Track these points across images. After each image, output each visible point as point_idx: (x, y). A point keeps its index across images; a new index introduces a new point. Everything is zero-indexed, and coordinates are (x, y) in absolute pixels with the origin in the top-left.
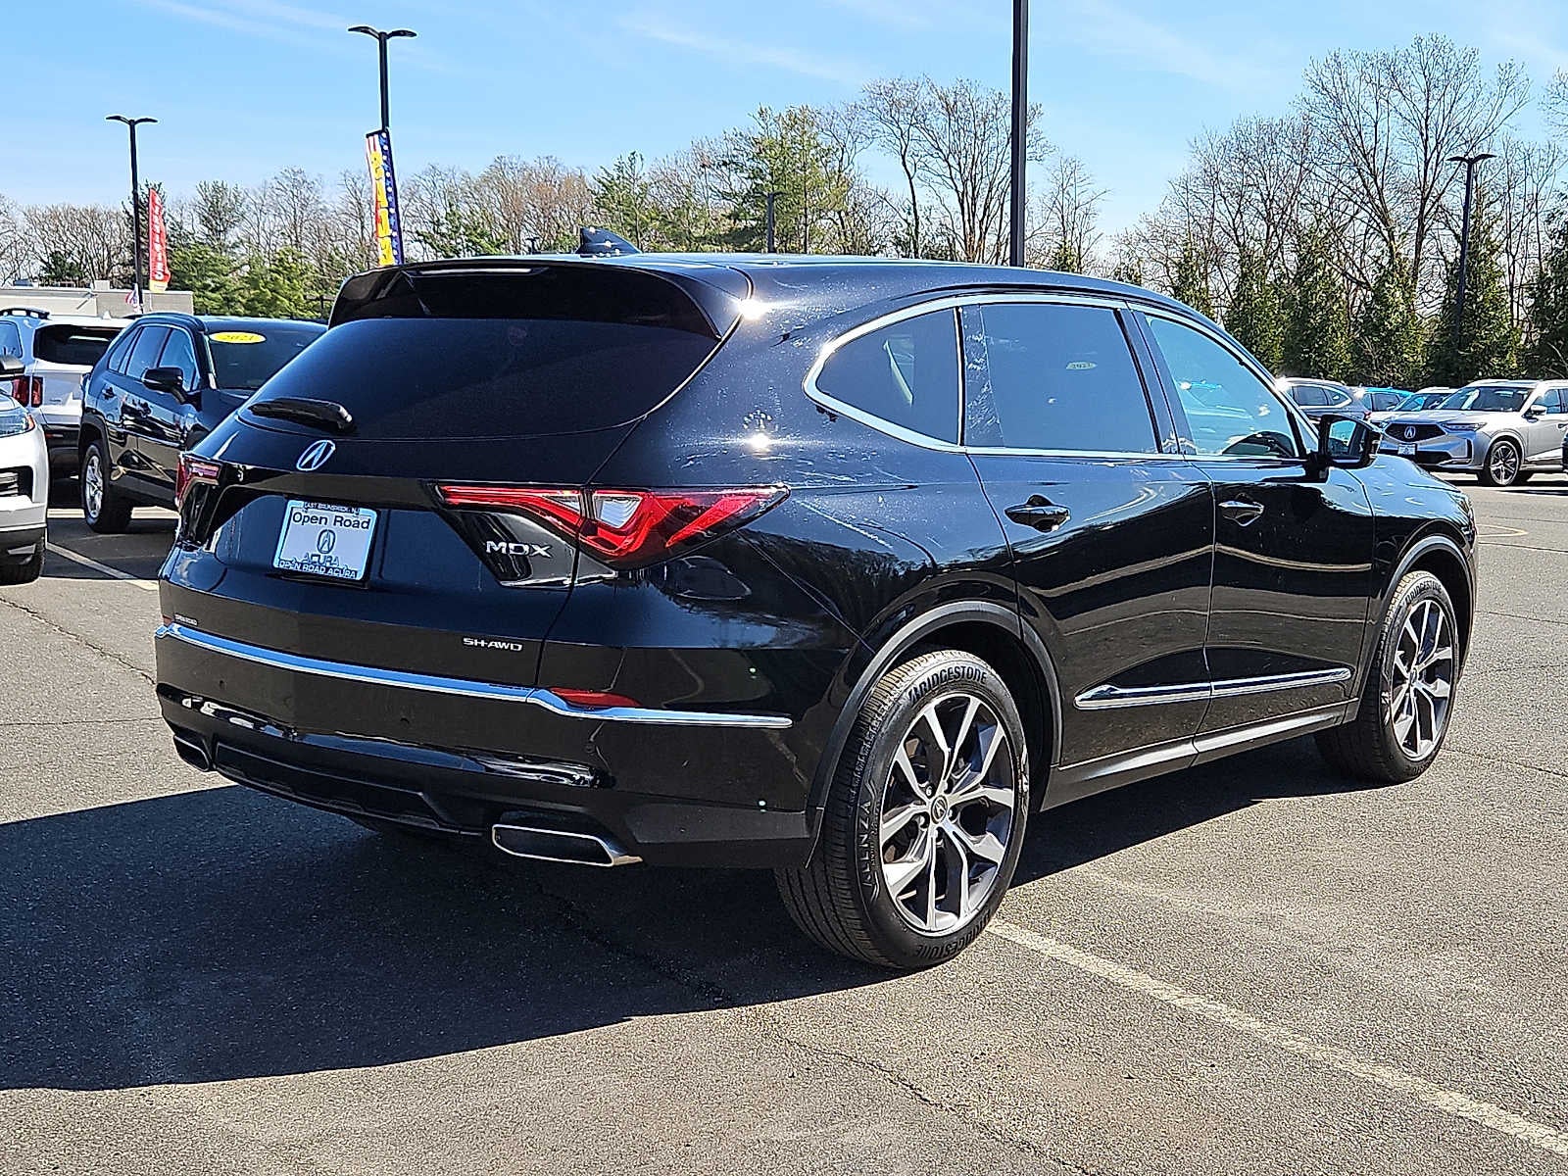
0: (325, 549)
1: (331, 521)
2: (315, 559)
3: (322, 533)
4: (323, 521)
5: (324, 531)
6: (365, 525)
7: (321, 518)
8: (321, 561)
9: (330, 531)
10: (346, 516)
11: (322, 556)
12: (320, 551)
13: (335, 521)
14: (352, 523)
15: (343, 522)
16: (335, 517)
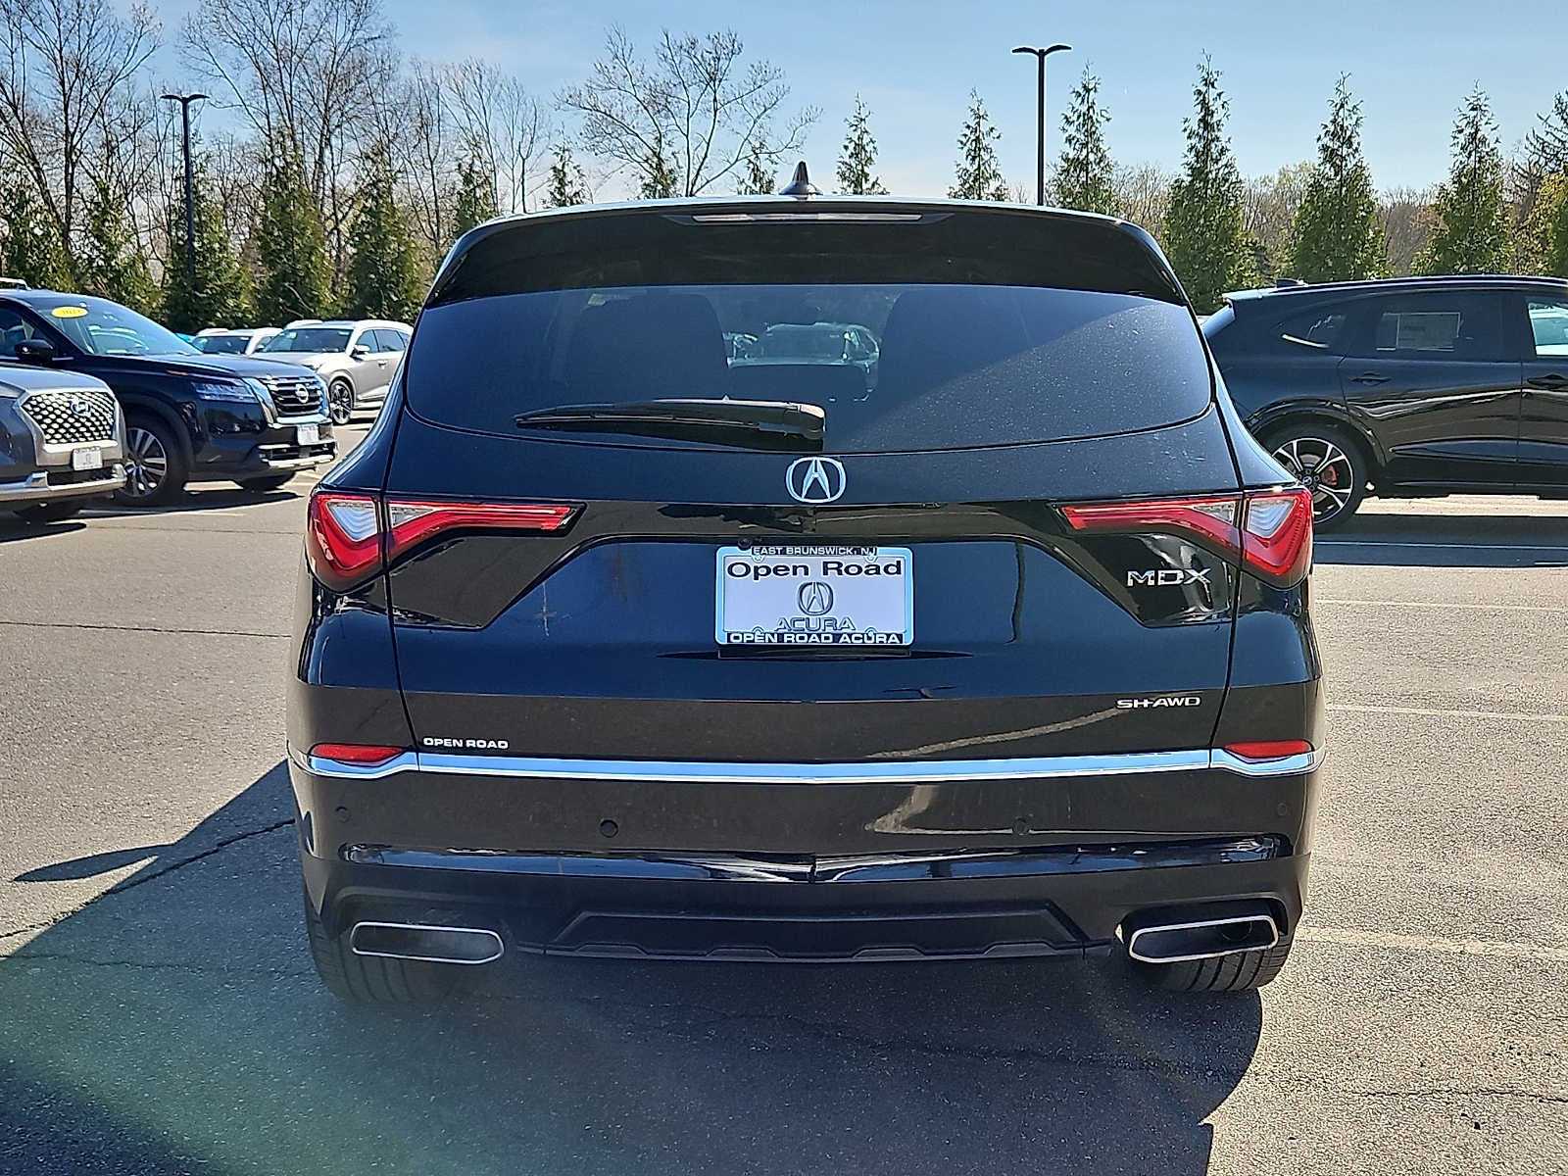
3: (804, 587)
5: (808, 584)
6: (892, 569)
9: (819, 583)
10: (846, 560)
12: (805, 612)
14: (864, 569)
15: (843, 569)
16: (826, 564)
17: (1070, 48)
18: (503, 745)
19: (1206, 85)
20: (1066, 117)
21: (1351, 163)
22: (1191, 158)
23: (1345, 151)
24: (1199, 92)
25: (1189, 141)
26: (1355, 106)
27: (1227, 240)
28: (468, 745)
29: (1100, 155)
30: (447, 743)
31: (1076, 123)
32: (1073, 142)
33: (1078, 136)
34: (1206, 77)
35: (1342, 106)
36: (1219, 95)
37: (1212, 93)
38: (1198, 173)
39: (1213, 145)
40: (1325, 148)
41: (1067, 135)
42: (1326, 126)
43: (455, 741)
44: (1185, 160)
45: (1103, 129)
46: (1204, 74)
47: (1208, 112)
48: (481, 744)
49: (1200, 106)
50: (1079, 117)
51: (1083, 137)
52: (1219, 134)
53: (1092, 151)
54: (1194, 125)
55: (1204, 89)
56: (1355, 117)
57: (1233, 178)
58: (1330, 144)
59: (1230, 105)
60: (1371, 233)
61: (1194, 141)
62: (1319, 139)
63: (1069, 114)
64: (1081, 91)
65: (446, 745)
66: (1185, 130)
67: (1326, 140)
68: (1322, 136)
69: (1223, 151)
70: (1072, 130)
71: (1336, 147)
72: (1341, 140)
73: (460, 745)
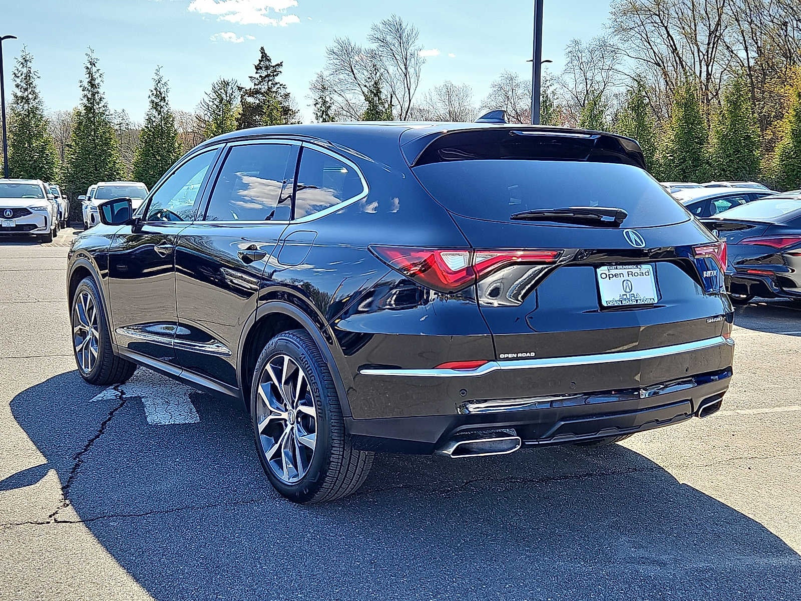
0: (628, 290)
1: (626, 274)
2: (625, 297)
3: (623, 282)
4: (621, 275)
5: (624, 281)
6: (647, 274)
7: (620, 274)
8: (628, 297)
9: (627, 280)
10: (634, 271)
11: (628, 294)
12: (625, 292)
13: (628, 274)
14: (639, 274)
15: (633, 274)
16: (628, 272)
17: (16, 38)
18: (533, 354)
19: (91, 64)
20: (15, 74)
21: (165, 110)
22: (85, 101)
23: (162, 104)
24: (88, 68)
25: (83, 92)
26: (165, 83)
27: (107, 144)
28: (519, 356)
29: (35, 95)
30: (510, 356)
31: (20, 78)
32: (20, 87)
33: (22, 84)
34: (91, 60)
35: (159, 82)
36: (98, 70)
37: (94, 69)
38: (89, 109)
39: (96, 95)
40: (152, 102)
41: (16, 83)
42: (152, 91)
43: (513, 355)
44: (82, 102)
45: (36, 82)
46: (89, 59)
47: (93, 79)
48: (524, 355)
49: (88, 75)
50: (22, 75)
51: (25, 85)
52: (99, 90)
53: (30, 93)
54: (86, 84)
55: (90, 66)
56: (166, 88)
57: (107, 113)
58: (155, 100)
59: (104, 76)
60: (176, 144)
61: (86, 92)
62: (149, 97)
63: (16, 72)
64: (23, 61)
65: (509, 357)
66: (81, 86)
67: (153, 98)
68: (151, 96)
69: (101, 100)
70: (18, 81)
71: (158, 101)
72: (160, 98)
73: (515, 356)
